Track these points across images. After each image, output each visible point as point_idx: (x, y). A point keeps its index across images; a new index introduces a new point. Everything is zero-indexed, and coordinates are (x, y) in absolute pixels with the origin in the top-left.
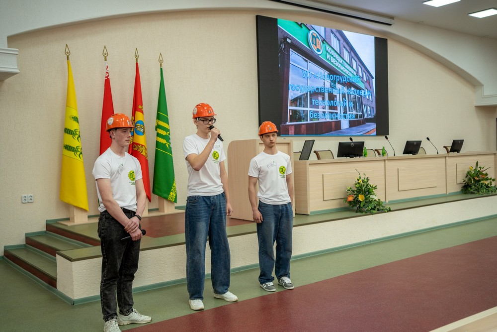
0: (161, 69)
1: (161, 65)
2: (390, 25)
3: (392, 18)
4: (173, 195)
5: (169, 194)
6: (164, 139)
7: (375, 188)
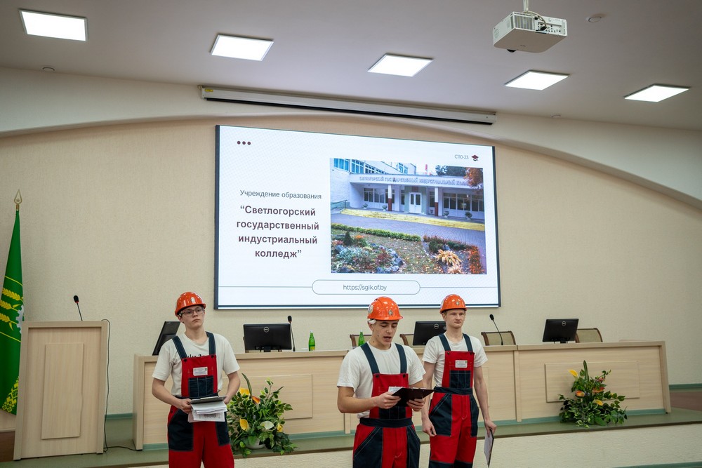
0: (17, 212)
1: (18, 207)
2: (490, 124)
3: (493, 113)
4: (10, 403)
5: (4, 399)
6: (7, 315)
7: (288, 408)
